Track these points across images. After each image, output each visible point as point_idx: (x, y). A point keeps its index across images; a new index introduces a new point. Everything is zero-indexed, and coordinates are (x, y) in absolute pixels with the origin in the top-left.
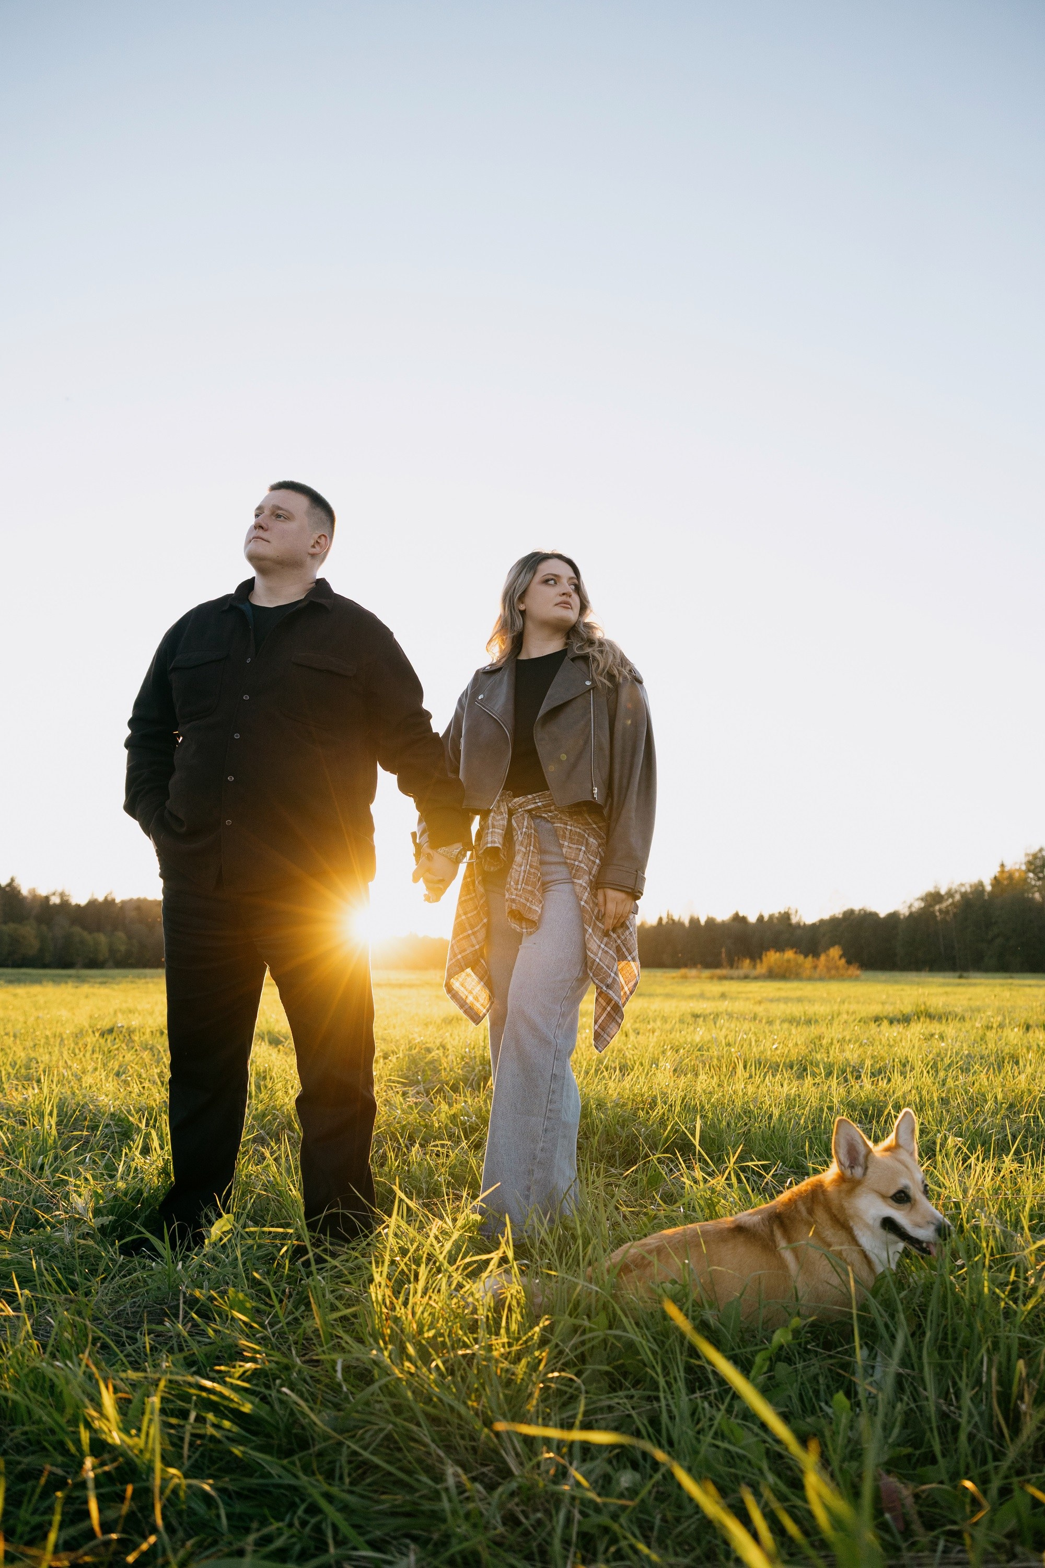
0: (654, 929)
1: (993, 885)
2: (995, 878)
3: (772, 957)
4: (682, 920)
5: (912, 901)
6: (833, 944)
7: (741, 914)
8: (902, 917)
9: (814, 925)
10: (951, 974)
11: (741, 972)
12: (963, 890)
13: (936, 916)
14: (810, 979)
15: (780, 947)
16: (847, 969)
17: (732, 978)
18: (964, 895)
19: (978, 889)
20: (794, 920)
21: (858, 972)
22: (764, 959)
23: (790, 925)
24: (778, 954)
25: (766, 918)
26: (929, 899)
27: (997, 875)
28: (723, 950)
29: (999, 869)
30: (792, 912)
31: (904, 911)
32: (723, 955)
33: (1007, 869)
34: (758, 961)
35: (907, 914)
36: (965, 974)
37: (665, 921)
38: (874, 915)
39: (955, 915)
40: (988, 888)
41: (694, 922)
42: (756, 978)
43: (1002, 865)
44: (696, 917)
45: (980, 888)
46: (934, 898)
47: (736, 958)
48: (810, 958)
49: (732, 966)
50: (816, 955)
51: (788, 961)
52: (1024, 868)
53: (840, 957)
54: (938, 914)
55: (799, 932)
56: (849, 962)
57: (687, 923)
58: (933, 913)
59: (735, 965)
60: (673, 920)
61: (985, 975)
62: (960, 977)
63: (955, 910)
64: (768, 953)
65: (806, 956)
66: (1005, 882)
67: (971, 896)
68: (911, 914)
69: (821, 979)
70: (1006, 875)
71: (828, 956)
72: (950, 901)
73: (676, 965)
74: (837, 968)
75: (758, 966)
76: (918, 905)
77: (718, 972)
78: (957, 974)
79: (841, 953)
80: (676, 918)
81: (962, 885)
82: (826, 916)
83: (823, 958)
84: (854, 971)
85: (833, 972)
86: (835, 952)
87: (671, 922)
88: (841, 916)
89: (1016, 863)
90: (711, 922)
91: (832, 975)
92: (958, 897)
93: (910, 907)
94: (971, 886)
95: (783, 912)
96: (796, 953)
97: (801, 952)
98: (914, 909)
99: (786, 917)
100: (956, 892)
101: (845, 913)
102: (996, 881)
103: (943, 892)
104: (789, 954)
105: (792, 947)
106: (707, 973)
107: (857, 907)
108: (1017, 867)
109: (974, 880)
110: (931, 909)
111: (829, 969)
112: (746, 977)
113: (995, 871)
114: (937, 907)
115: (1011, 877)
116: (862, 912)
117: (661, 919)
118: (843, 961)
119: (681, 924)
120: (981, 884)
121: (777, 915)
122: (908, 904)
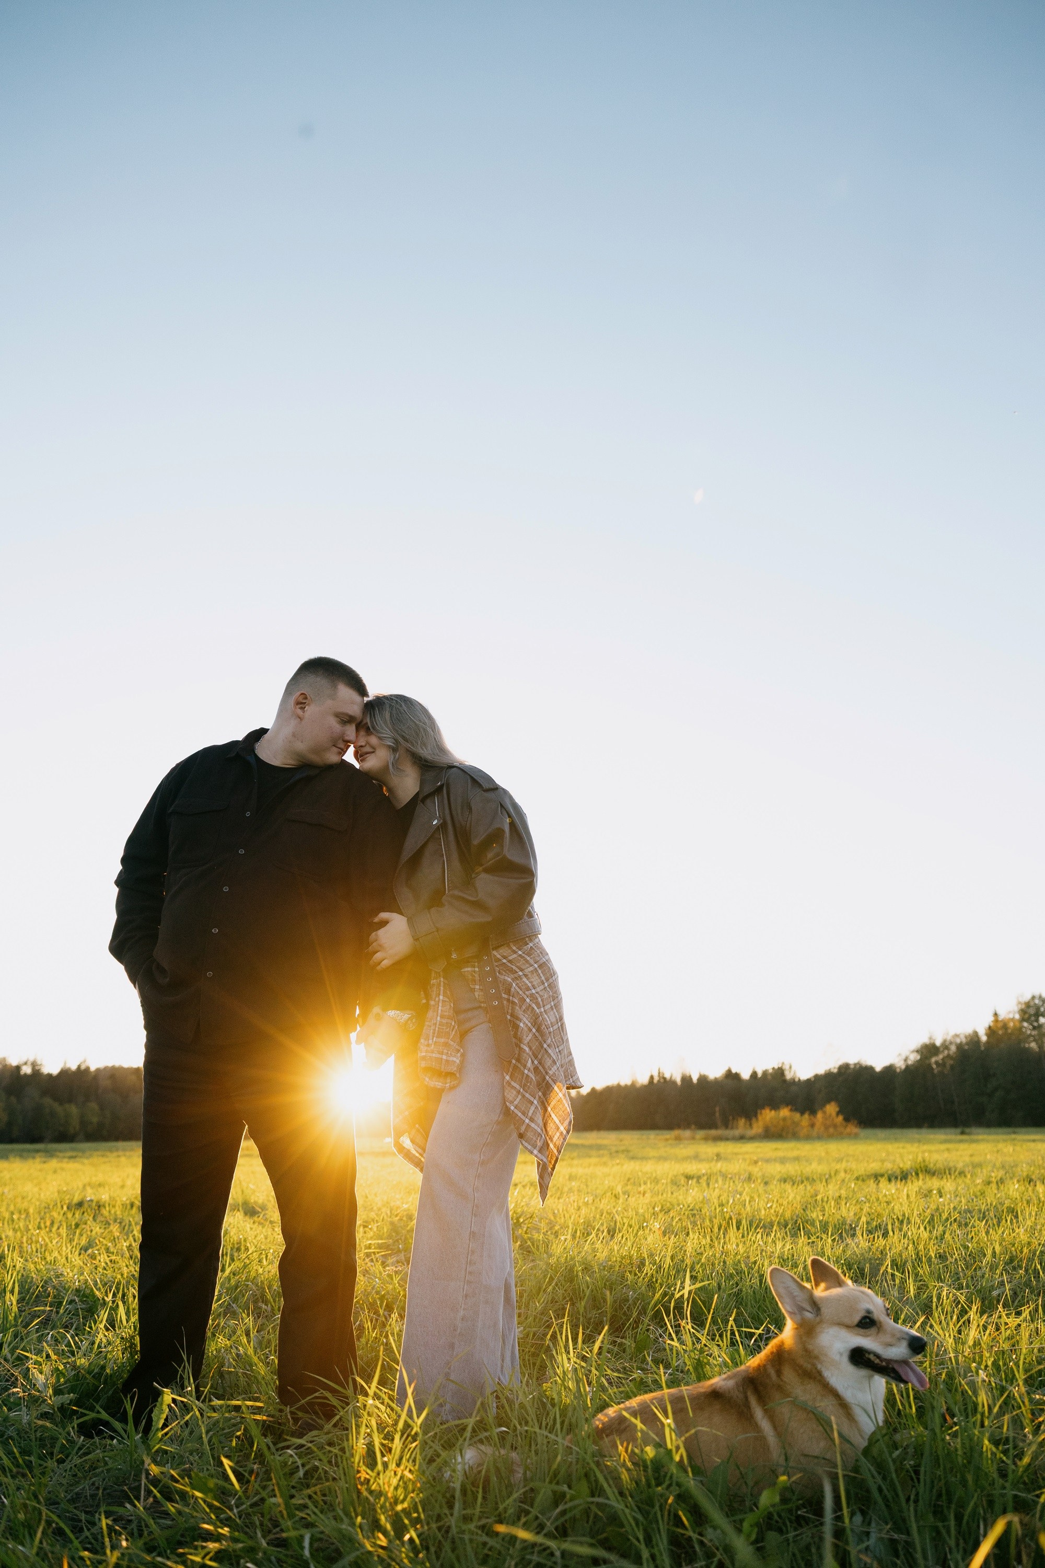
0: (644, 1087)
1: (987, 1035)
2: (990, 1027)
3: (768, 1115)
4: (673, 1078)
5: (908, 1053)
6: (829, 1101)
7: (734, 1071)
8: (898, 1070)
9: (808, 1080)
10: (953, 1130)
11: (737, 1132)
12: (958, 1041)
13: (932, 1069)
14: (808, 1138)
15: (775, 1106)
16: (846, 1127)
17: (727, 1139)
18: (960, 1047)
19: (974, 1039)
20: (788, 1076)
21: (856, 1130)
22: (760, 1118)
23: (785, 1081)
24: (773, 1112)
25: (760, 1074)
26: (924, 1051)
27: (992, 1024)
28: (717, 1109)
29: (992, 1019)
30: (786, 1067)
31: (900, 1064)
32: (717, 1114)
33: (1000, 1018)
34: (754, 1120)
35: (903, 1067)
36: (967, 1130)
37: (656, 1079)
38: (870, 1069)
39: (952, 1067)
40: (984, 1038)
41: (686, 1080)
42: (752, 1139)
43: (996, 1014)
44: (688, 1075)
45: (976, 1039)
46: (929, 1050)
47: (731, 1118)
48: (806, 1116)
49: (727, 1127)
50: (813, 1112)
51: (784, 1119)
52: (1017, 1017)
53: (838, 1114)
54: (934, 1066)
55: (794, 1088)
56: (847, 1120)
57: (679, 1081)
58: (930, 1065)
59: (730, 1126)
60: (665, 1079)
61: (987, 1130)
62: (963, 1133)
63: (952, 1062)
64: (763, 1111)
65: (802, 1113)
66: (1000, 1032)
67: (966, 1047)
68: (907, 1067)
69: (819, 1138)
70: (1000, 1025)
71: (825, 1113)
72: (946, 1052)
73: (669, 1127)
74: (835, 1126)
75: (755, 1125)
76: (914, 1058)
77: (713, 1132)
78: (959, 1130)
79: (837, 1109)
80: (667, 1076)
81: (957, 1036)
82: (821, 1071)
83: (820, 1115)
84: (852, 1129)
85: (831, 1130)
86: (832, 1109)
87: (662, 1080)
88: (836, 1071)
89: (1010, 1012)
90: (703, 1079)
91: (830, 1134)
92: (953, 1048)
93: (906, 1060)
94: (966, 1037)
95: (776, 1067)
96: (791, 1110)
97: (796, 1110)
98: (910, 1062)
99: (780, 1072)
100: (951, 1043)
101: (840, 1068)
102: (991, 1031)
103: (938, 1043)
104: (785, 1112)
105: (787, 1105)
106: (701, 1133)
107: (852, 1060)
108: (1011, 1016)
109: (969, 1030)
110: (927, 1062)
111: (827, 1128)
112: (742, 1138)
113: (988, 1020)
114: (933, 1060)
115: (1005, 1026)
116: (858, 1066)
117: (652, 1077)
118: (841, 1118)
119: (673, 1083)
120: (976, 1033)
121: (771, 1071)
122: (904, 1057)
